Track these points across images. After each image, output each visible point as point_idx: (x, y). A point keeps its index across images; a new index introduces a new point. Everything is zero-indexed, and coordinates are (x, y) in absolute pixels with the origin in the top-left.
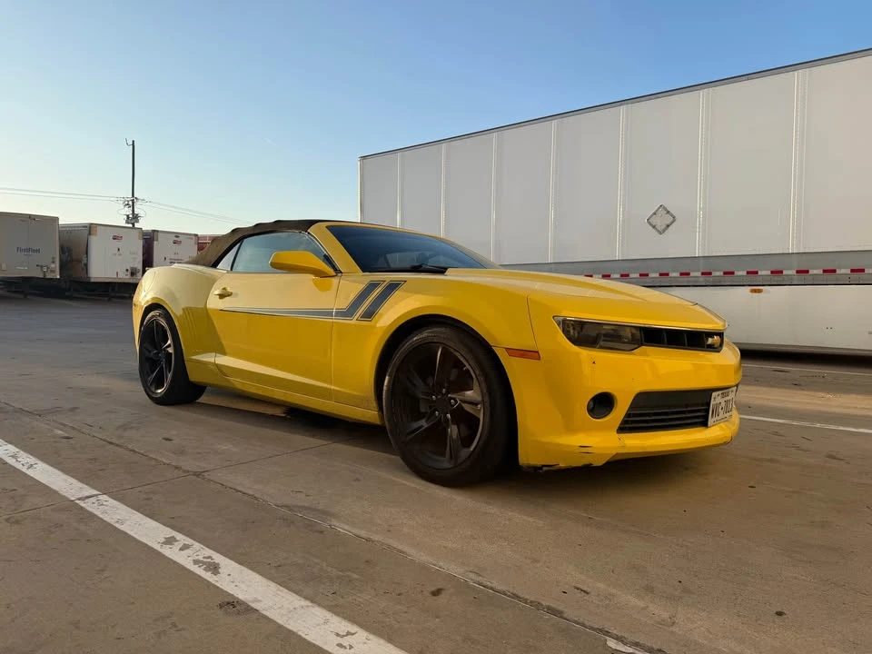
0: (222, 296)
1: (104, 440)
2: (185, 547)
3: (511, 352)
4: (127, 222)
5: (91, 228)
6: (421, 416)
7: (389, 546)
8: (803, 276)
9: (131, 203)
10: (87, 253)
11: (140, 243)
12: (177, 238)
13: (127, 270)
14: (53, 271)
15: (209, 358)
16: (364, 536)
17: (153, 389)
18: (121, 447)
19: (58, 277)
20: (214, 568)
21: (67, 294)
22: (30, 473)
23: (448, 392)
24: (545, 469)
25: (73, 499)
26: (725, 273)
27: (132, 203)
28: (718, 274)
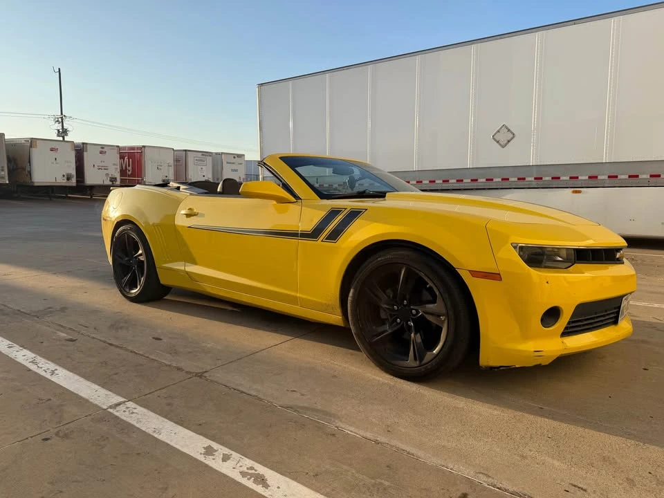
0: (188, 216)
1: (105, 342)
2: (226, 458)
3: (475, 274)
4: (58, 136)
5: (33, 142)
6: (383, 322)
7: (398, 448)
8: (613, 180)
10: (30, 162)
11: (73, 154)
12: (103, 149)
13: (64, 176)
14: (3, 178)
15: (179, 266)
16: (372, 438)
17: (128, 290)
18: (121, 348)
19: (7, 182)
20: (261, 480)
21: (16, 195)
22: (54, 379)
23: (410, 303)
24: (502, 368)
25: (105, 407)
26: (553, 178)
27: (61, 120)
28: (547, 178)
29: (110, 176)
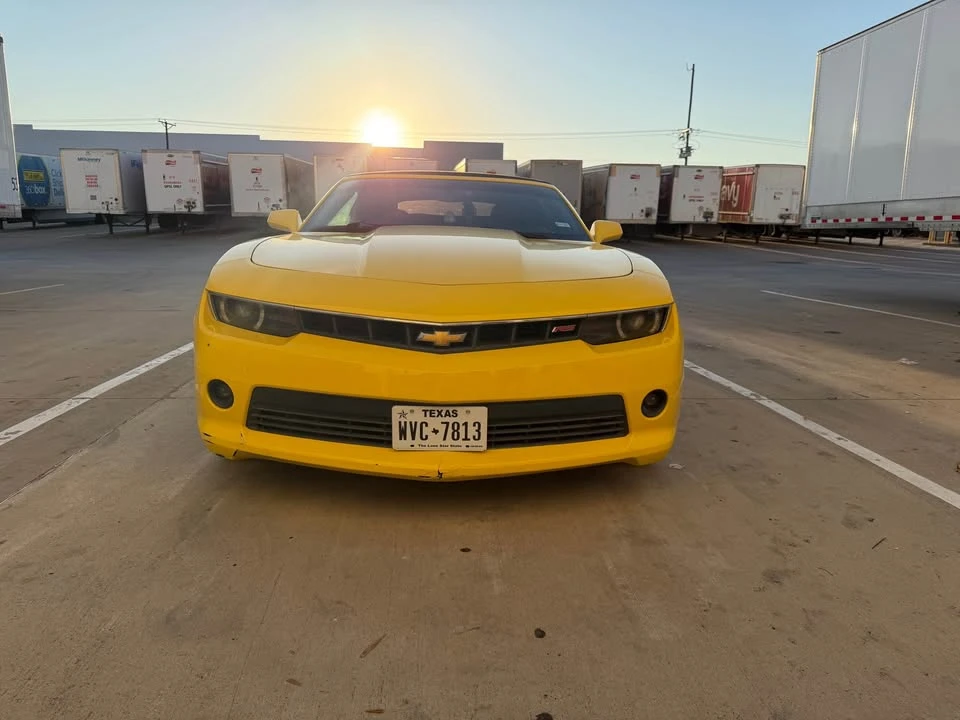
4: (680, 158)
5: (611, 169)
9: (686, 135)
10: (606, 194)
11: (657, 181)
12: (701, 172)
13: (642, 211)
29: (705, 210)
